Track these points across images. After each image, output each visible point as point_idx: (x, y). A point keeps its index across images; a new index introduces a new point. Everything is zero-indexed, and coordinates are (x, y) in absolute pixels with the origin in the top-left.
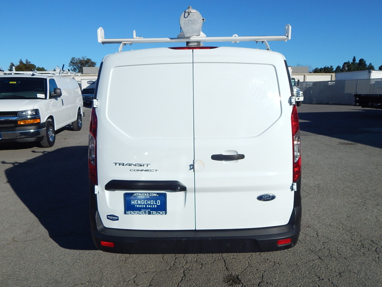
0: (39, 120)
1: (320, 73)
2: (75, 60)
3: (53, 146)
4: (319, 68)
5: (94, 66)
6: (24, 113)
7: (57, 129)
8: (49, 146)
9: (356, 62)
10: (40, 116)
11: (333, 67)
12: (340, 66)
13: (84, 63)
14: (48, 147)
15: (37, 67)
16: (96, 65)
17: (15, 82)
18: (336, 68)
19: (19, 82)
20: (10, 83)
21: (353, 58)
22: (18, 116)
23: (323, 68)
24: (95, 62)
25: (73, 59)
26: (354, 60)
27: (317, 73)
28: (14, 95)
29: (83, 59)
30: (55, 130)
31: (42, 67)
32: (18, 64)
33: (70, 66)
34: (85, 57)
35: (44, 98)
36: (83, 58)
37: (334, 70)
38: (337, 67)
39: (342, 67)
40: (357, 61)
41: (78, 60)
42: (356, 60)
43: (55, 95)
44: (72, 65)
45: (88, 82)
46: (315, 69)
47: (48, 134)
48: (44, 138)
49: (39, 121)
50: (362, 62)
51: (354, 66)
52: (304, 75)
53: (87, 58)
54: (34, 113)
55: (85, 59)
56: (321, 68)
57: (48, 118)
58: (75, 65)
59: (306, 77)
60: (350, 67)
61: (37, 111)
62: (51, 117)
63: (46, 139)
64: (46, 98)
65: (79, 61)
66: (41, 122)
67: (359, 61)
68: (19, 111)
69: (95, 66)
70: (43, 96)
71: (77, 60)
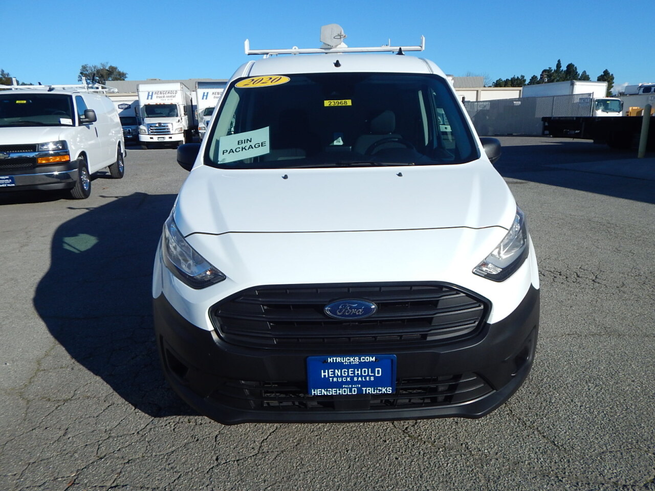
0: (68, 156)
1: (505, 87)
2: (88, 69)
3: (90, 197)
4: (504, 79)
5: (123, 80)
6: (45, 147)
7: (93, 172)
8: (83, 197)
9: (561, 69)
10: (69, 151)
11: (525, 78)
12: (536, 75)
13: (105, 74)
14: (83, 199)
16: (126, 77)
17: (25, 102)
18: (530, 80)
19: (31, 101)
20: (17, 102)
21: (557, 63)
22: (38, 151)
23: (510, 79)
24: (125, 72)
25: (84, 67)
26: (559, 65)
27: (501, 86)
28: (26, 120)
29: (102, 68)
30: (90, 173)
34: (105, 64)
35: (71, 124)
36: (103, 65)
37: (527, 82)
38: (532, 77)
39: (539, 77)
40: (564, 68)
41: (93, 69)
42: (562, 65)
43: (87, 120)
45: (119, 105)
46: (497, 81)
47: (81, 179)
48: (76, 185)
49: (68, 159)
50: (572, 69)
51: (559, 76)
52: (477, 91)
53: (110, 66)
54: (61, 147)
55: (107, 68)
56: (507, 80)
57: (80, 156)
58: (89, 78)
59: (480, 94)
60: (552, 78)
61: (64, 143)
62: (83, 154)
63: (79, 185)
64: (74, 125)
65: (95, 71)
66: (71, 161)
67: (567, 67)
68: (38, 144)
69: (126, 79)
70: (68, 121)
71: (92, 70)
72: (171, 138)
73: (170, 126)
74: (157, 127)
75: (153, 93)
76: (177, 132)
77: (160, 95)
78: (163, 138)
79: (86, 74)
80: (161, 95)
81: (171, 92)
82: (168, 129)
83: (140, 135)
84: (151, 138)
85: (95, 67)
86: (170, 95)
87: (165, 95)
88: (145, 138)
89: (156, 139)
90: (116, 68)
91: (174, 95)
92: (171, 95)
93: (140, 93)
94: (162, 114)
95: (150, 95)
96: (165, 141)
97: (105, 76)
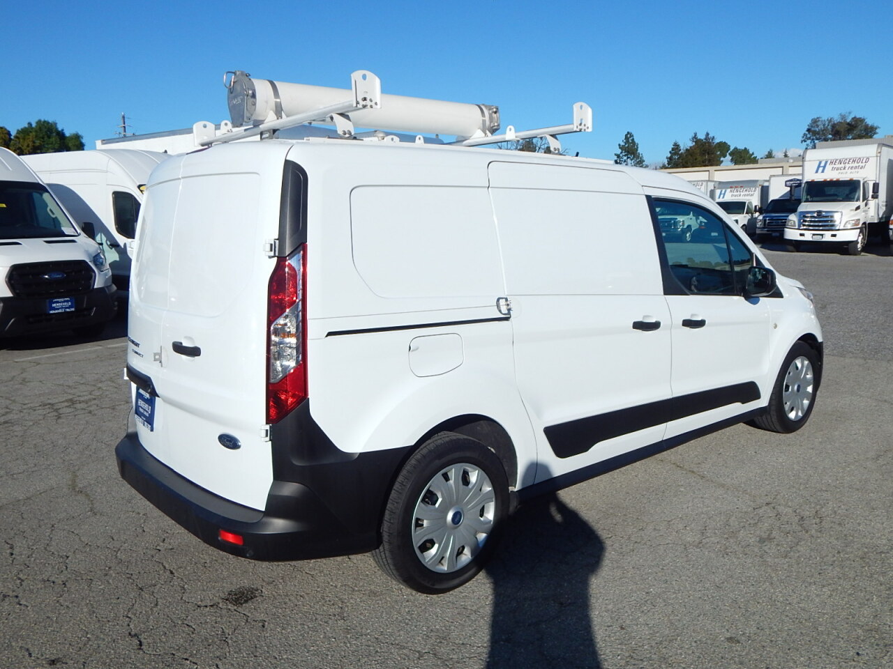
2: (819, 123)
5: (871, 137)
13: (842, 130)
15: (732, 148)
24: (875, 125)
25: (815, 121)
29: (840, 121)
31: (743, 148)
32: (690, 144)
33: (805, 141)
34: (847, 115)
36: (843, 117)
41: (827, 123)
44: (809, 138)
45: (786, 182)
53: (853, 116)
55: (849, 120)
58: (818, 136)
65: (829, 127)
71: (824, 125)
72: (834, 236)
73: (837, 217)
74: (814, 217)
75: (826, 162)
76: (849, 227)
77: (838, 166)
78: (822, 235)
79: (816, 131)
80: (840, 166)
81: (859, 160)
82: (831, 221)
83: (786, 229)
84: (801, 235)
85: (830, 121)
86: (856, 164)
87: (847, 166)
88: (792, 234)
89: (809, 236)
90: (862, 120)
91: (863, 164)
92: (858, 165)
93: (806, 163)
94: (836, 195)
95: (821, 167)
96: (824, 240)
97: (843, 133)
